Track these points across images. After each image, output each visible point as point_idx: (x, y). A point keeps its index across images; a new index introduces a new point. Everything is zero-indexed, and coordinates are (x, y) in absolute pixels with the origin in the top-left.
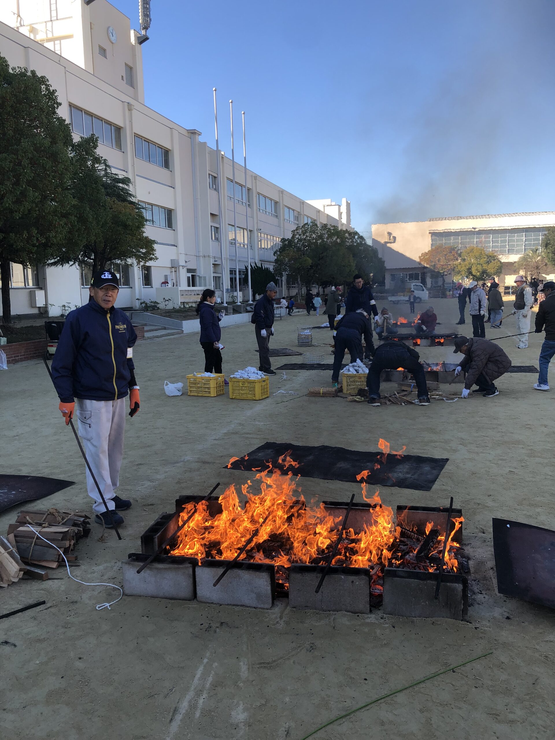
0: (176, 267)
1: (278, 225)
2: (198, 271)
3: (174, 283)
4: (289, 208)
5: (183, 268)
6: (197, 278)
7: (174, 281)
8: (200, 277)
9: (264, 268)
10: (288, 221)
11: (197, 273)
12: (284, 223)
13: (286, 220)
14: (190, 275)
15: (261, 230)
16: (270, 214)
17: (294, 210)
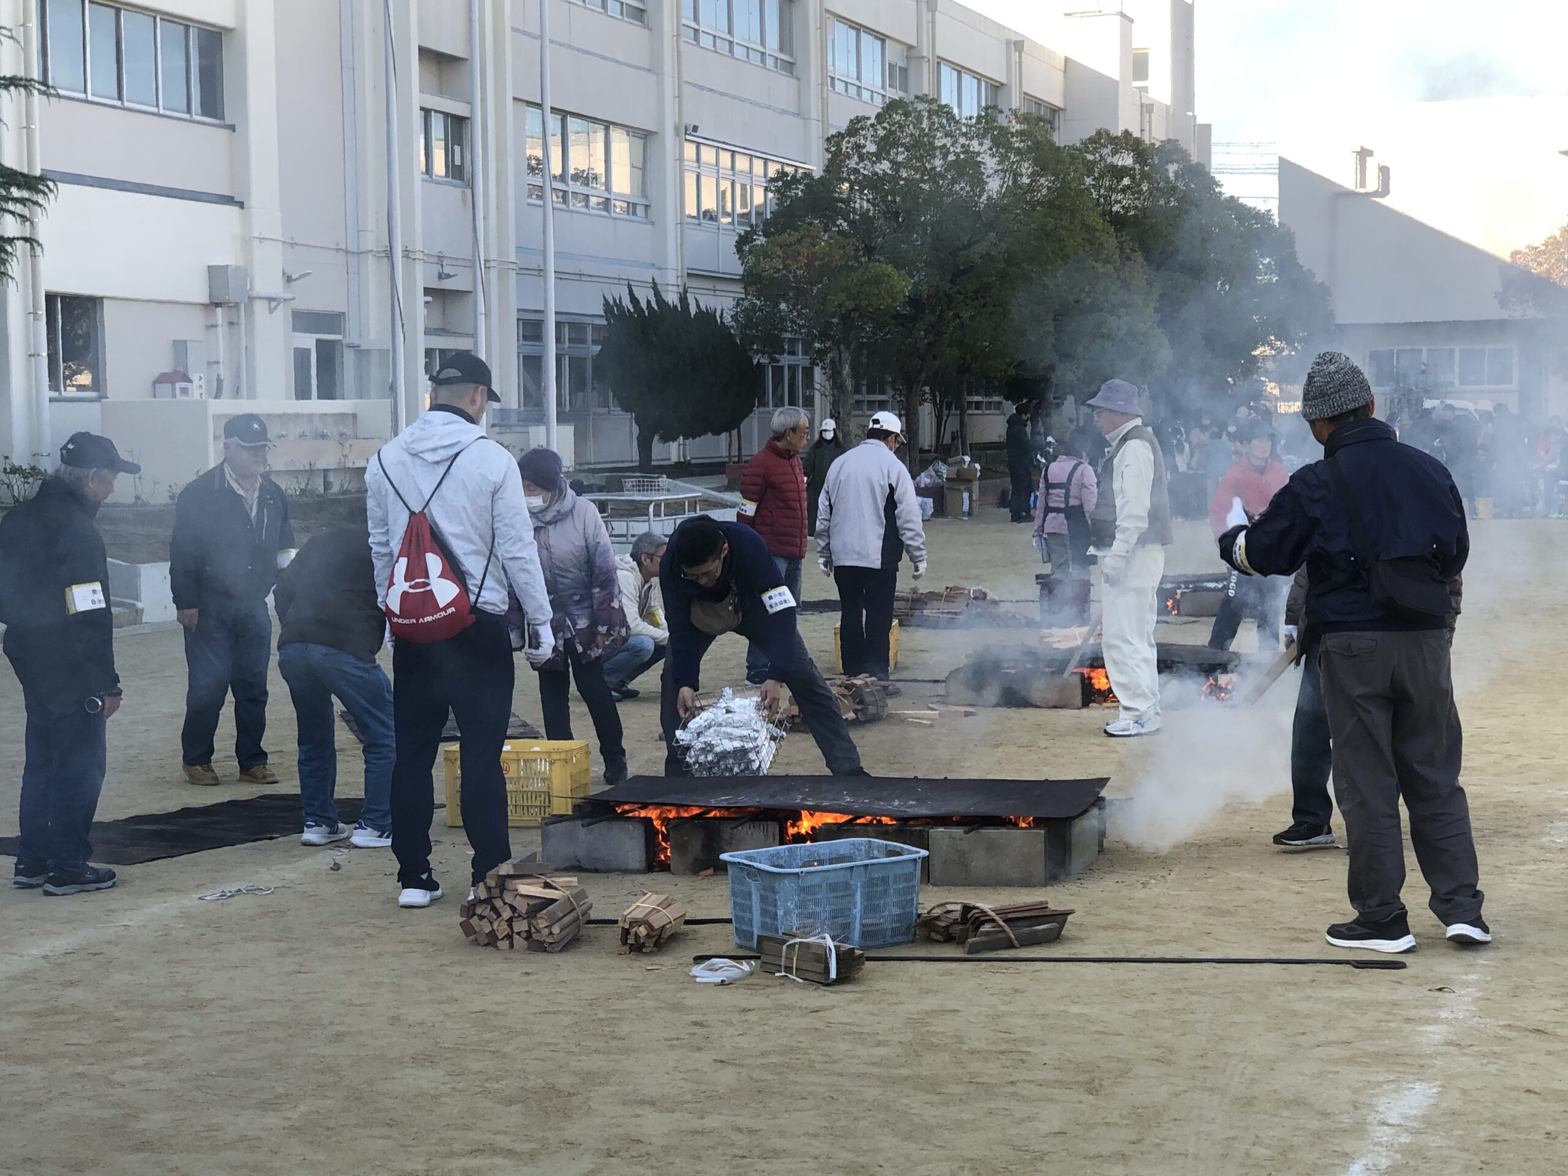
0: (237, 305)
1: (794, 110)
2: (351, 324)
3: (220, 381)
4: (858, 28)
5: (271, 311)
6: (349, 359)
7: (223, 371)
8: (361, 353)
9: (693, 310)
10: (853, 91)
11: (351, 335)
12: (824, 102)
13: (840, 87)
14: (308, 341)
15: (695, 129)
16: (756, 58)
17: (882, 38)
